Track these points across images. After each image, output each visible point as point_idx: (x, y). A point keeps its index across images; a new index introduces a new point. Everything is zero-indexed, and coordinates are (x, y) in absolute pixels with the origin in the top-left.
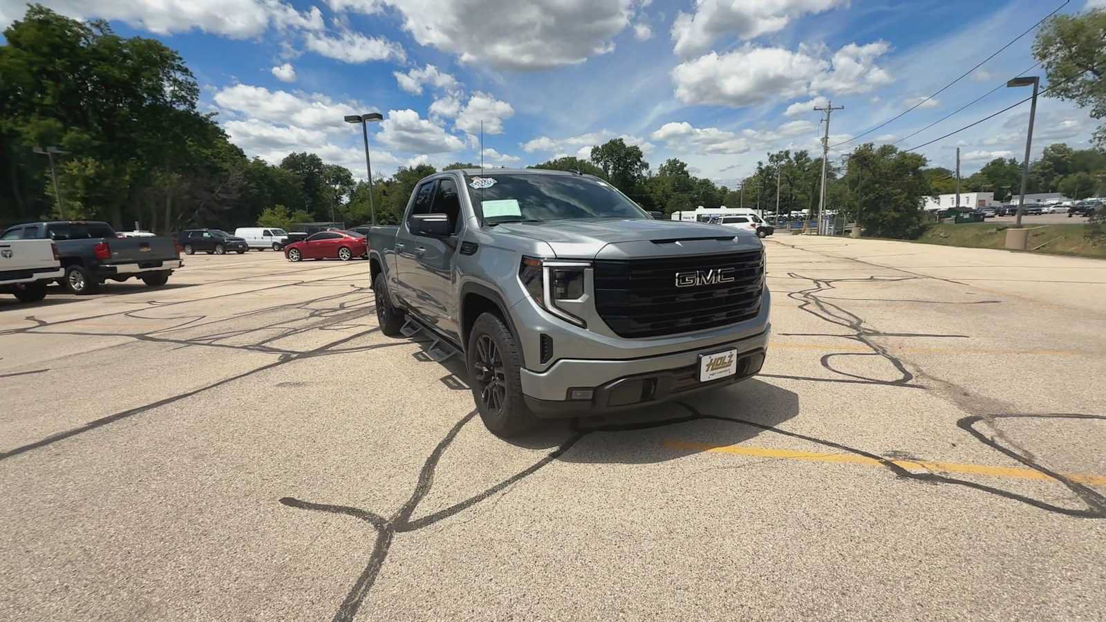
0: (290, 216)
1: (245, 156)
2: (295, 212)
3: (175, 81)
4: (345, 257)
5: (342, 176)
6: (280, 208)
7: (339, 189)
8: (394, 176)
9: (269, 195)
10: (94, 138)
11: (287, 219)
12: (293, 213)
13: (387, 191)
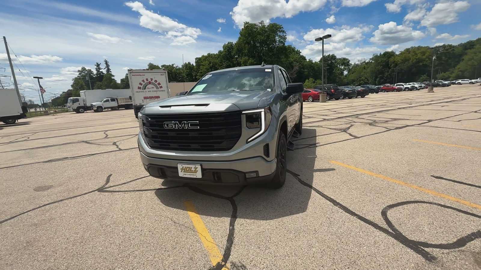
0: (314, 82)
1: (306, 59)
2: (316, 80)
3: (280, 36)
4: (310, 101)
5: (345, 62)
6: (311, 79)
7: (343, 68)
8: (370, 59)
9: (312, 74)
11: (313, 83)
12: (316, 81)
13: (366, 67)
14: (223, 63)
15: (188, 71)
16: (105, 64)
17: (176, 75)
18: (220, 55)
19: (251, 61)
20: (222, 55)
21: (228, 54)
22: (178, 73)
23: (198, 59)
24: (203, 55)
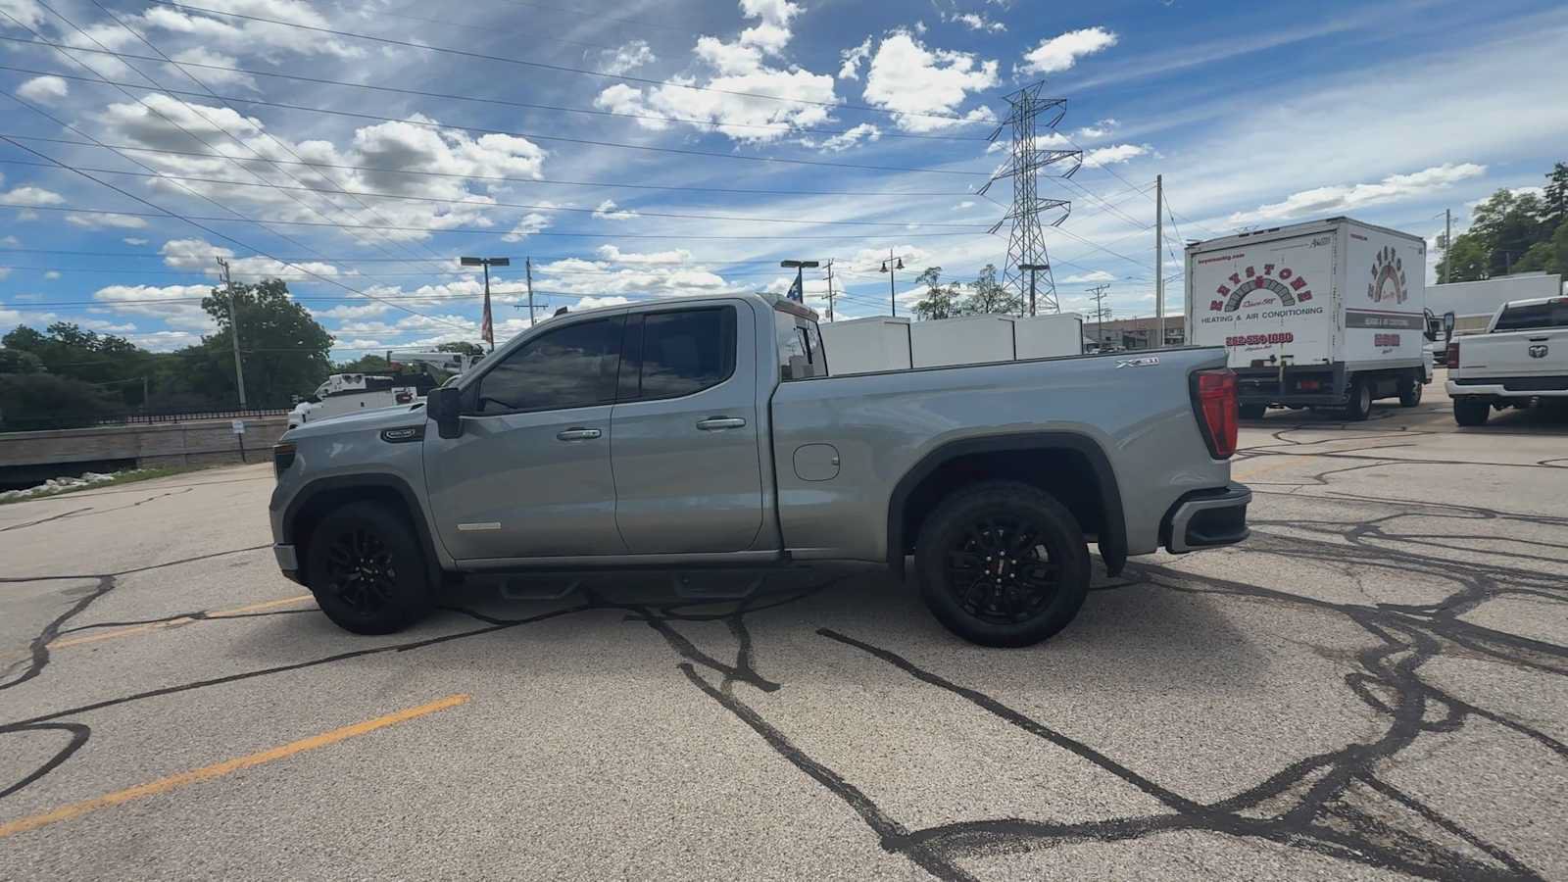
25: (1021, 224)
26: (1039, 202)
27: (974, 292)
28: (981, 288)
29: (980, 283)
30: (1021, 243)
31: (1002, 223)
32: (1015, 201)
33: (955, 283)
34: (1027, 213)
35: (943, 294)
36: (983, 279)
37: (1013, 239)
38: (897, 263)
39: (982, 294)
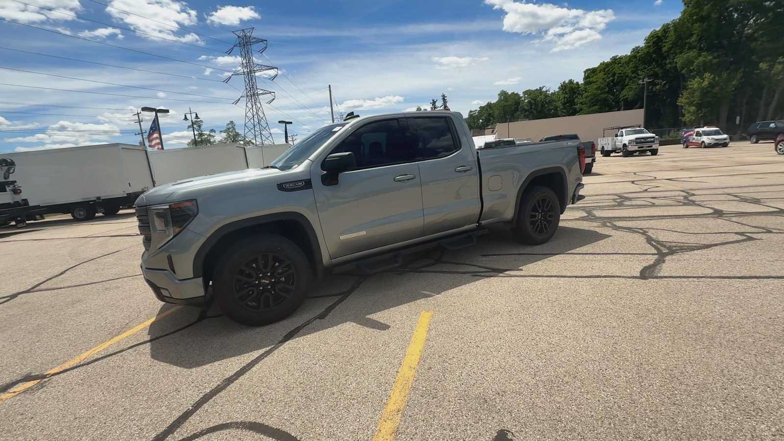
10: (715, 58)
14: (640, 72)
15: (566, 95)
16: (442, 100)
17: (543, 106)
18: (635, 57)
19: (704, 59)
20: (639, 56)
21: (654, 52)
22: (546, 103)
23: (589, 72)
24: (604, 62)
25: (251, 100)
26: (259, 90)
27: (224, 135)
28: (228, 134)
29: (227, 131)
30: (251, 110)
31: (239, 99)
32: (246, 89)
33: (212, 130)
34: (252, 95)
35: (206, 136)
36: (229, 129)
37: (247, 109)
38: (195, 115)
39: (229, 137)
